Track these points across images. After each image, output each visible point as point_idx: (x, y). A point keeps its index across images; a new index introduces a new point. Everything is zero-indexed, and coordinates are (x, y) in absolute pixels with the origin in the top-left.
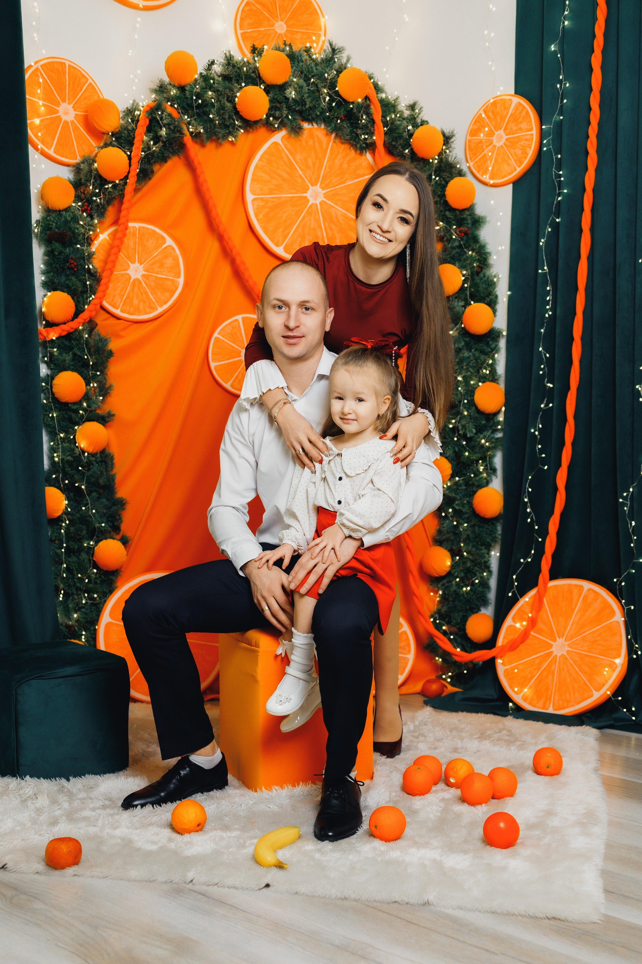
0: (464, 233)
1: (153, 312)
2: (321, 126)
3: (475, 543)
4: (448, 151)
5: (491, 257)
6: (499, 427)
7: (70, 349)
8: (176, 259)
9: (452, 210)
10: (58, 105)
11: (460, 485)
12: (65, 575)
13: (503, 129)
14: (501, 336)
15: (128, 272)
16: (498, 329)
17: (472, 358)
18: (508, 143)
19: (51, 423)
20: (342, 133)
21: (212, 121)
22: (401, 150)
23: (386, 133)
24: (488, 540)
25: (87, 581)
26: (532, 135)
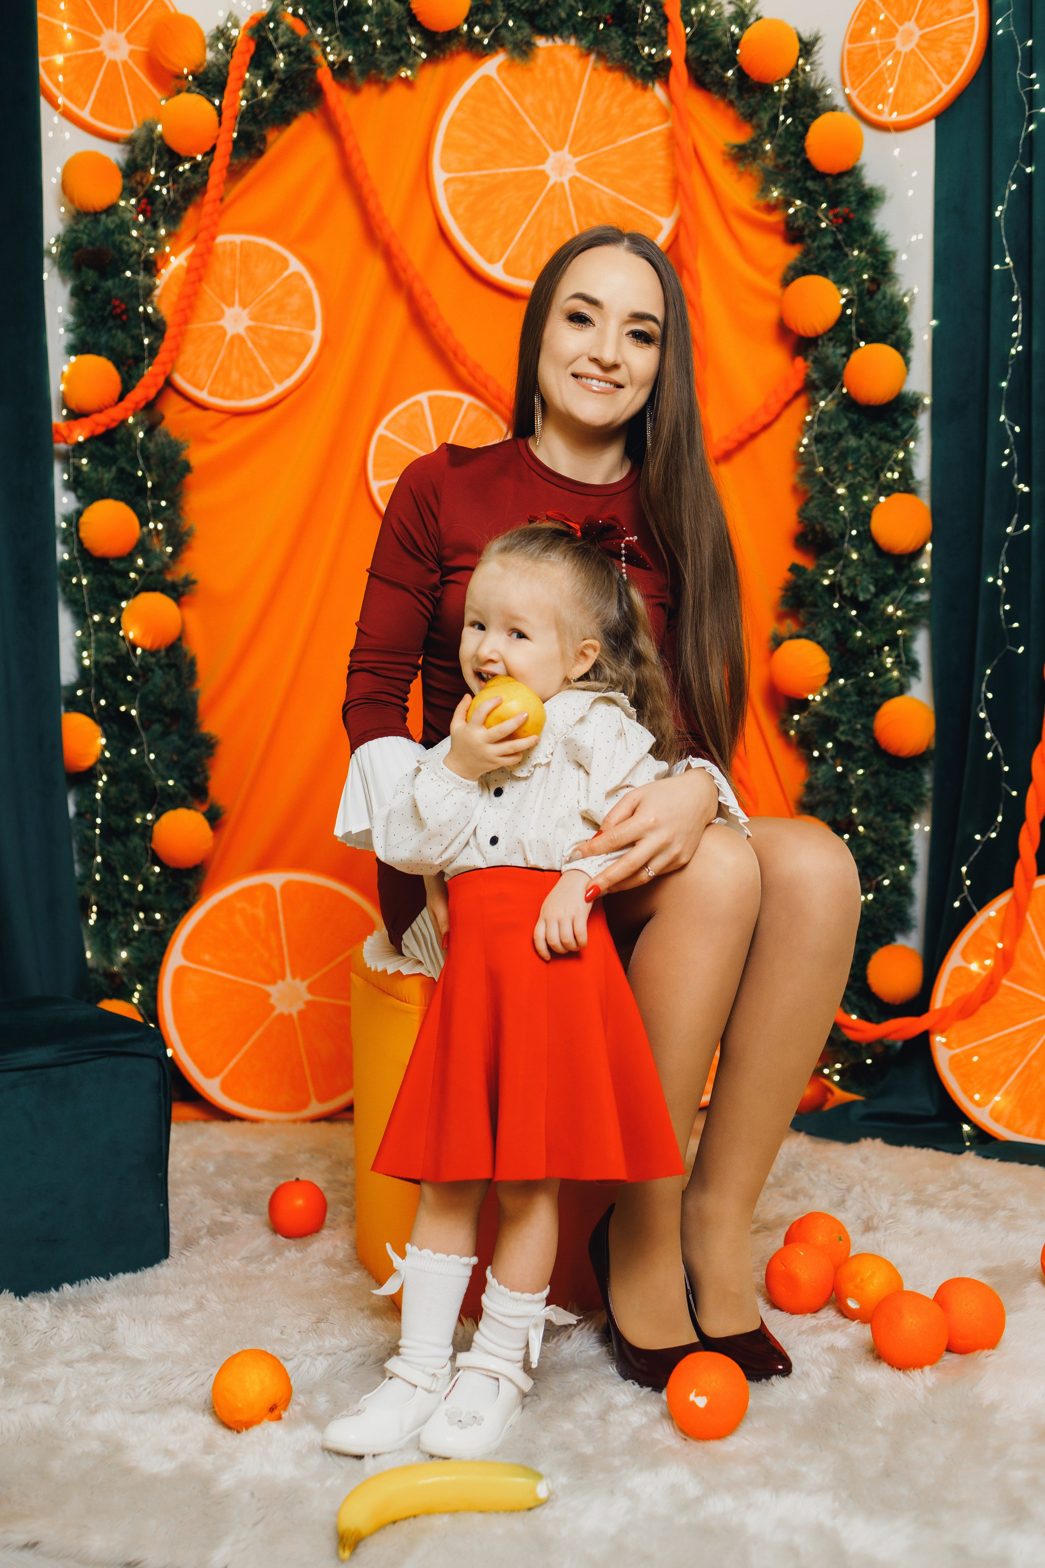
0: (842, 217)
1: (267, 392)
2: (569, 42)
3: (880, 808)
4: (808, 68)
5: (898, 259)
6: (922, 581)
7: (114, 460)
8: (308, 296)
9: (819, 176)
10: (99, 32)
11: (848, 695)
12: (98, 877)
13: (914, 18)
14: (920, 407)
15: (222, 322)
16: (914, 393)
17: (864, 449)
18: (925, 44)
19: (78, 596)
20: (608, 48)
21: (368, 38)
22: (719, 71)
23: (689, 42)
24: (906, 800)
25: (140, 888)
26: (972, 19)
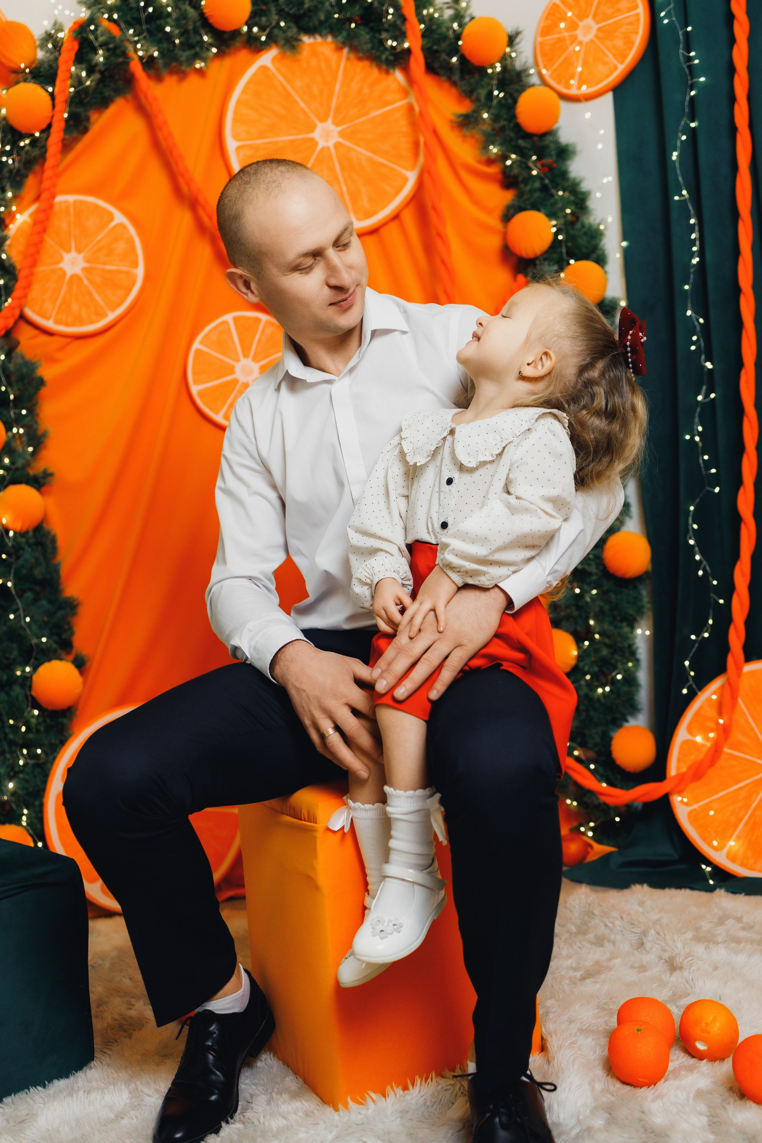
0: (548, 166)
1: (101, 319)
2: (326, 39)
3: (611, 619)
4: (513, 55)
8: (130, 241)
9: (527, 136)
13: (591, 16)
14: (618, 307)
15: (61, 265)
16: (612, 298)
18: (601, 35)
20: (358, 43)
21: (169, 37)
22: (446, 58)
23: (423, 36)
24: (631, 612)
25: (24, 728)
26: (638, 15)
